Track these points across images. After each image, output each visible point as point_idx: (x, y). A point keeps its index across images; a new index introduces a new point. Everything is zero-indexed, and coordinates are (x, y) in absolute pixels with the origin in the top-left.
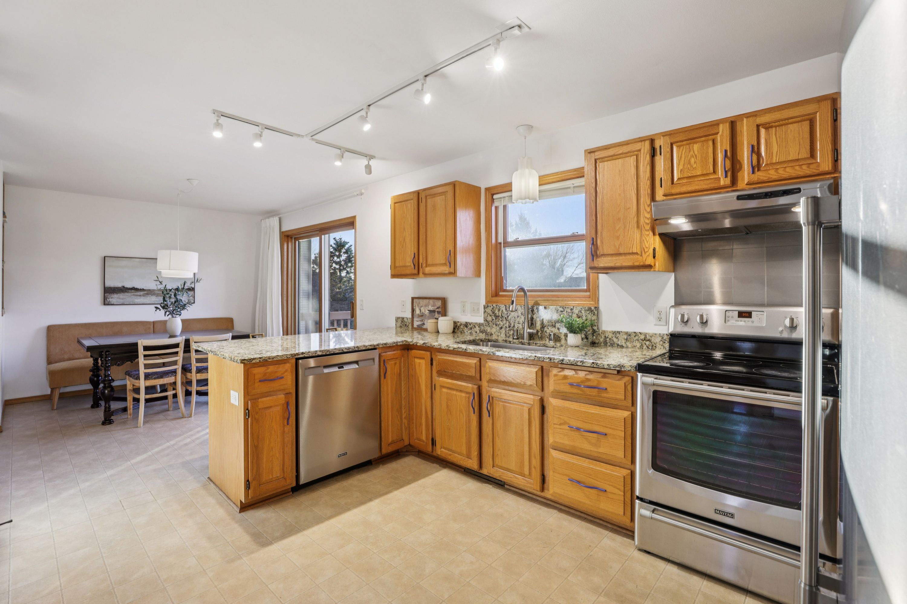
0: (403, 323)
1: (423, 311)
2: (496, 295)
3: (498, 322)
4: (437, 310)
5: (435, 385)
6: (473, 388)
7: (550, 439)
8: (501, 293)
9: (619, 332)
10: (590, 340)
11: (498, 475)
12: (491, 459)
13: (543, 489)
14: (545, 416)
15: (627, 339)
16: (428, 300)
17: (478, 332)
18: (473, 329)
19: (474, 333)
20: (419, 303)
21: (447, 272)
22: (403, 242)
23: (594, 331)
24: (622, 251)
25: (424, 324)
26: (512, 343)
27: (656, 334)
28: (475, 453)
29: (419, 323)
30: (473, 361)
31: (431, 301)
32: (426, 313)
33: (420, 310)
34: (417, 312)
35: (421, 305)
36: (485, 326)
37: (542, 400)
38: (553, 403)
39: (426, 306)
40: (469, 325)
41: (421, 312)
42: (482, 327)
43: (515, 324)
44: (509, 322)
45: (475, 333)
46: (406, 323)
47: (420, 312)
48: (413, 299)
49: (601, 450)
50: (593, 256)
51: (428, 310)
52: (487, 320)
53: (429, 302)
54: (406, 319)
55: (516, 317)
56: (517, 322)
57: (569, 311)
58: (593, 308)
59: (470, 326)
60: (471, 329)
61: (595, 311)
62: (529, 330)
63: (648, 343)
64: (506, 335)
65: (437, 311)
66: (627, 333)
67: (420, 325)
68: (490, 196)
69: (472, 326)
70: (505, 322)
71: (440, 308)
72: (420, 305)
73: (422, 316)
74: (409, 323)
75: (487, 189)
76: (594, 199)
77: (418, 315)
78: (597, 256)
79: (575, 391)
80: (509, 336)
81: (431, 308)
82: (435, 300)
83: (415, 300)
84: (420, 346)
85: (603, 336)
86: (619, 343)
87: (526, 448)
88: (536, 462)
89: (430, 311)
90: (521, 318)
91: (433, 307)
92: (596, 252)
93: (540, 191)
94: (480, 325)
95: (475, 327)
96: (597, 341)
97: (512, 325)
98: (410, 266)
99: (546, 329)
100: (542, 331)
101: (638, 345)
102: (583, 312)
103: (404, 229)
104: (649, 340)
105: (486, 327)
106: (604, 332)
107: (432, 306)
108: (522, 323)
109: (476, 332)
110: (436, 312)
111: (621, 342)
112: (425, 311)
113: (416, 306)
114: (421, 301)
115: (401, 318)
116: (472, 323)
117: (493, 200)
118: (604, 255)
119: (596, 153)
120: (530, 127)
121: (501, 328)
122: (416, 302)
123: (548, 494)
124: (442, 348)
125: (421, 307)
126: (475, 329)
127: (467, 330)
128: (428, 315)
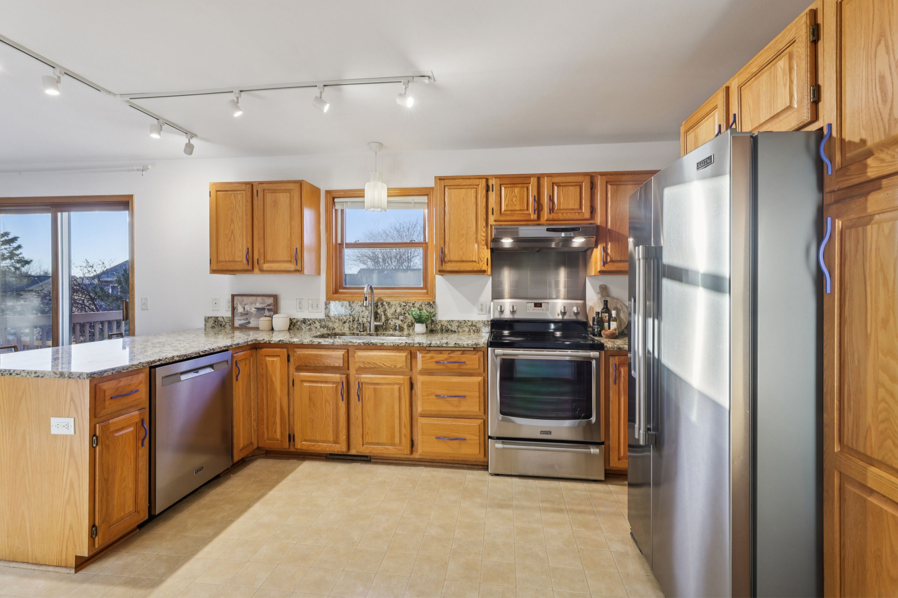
0: (216, 323)
1: (248, 309)
2: (336, 292)
3: (341, 317)
4: (268, 307)
5: (293, 381)
6: (341, 378)
7: (419, 408)
8: (340, 291)
9: (452, 321)
10: (429, 328)
11: (368, 451)
12: (361, 439)
13: (412, 452)
14: (413, 391)
15: (458, 326)
16: (254, 298)
17: (319, 327)
18: (312, 325)
19: (314, 329)
20: (243, 301)
21: (293, 269)
22: (231, 236)
23: (433, 321)
24: (464, 259)
25: (249, 323)
26: (359, 335)
27: (480, 321)
28: (343, 437)
29: (242, 322)
30: (340, 353)
31: (259, 299)
32: (251, 311)
33: (244, 308)
34: (240, 309)
35: (246, 303)
36: (326, 322)
37: (411, 379)
38: (420, 380)
39: (251, 303)
40: (307, 321)
41: (246, 310)
42: (323, 322)
43: (359, 318)
44: (353, 317)
45: (315, 329)
46: (221, 323)
47: (244, 310)
48: (233, 296)
49: (462, 409)
50: (442, 261)
51: (255, 308)
52: (329, 315)
53: (256, 300)
54: (222, 318)
55: (361, 312)
56: (361, 316)
57: (411, 305)
58: (431, 303)
59: (309, 323)
60: (310, 324)
61: (432, 304)
62: (376, 323)
63: (474, 328)
64: (349, 329)
65: (267, 309)
66: (458, 321)
67: (244, 324)
68: (331, 199)
69: (311, 322)
70: (348, 316)
71: (271, 305)
72: (243, 303)
73: (247, 314)
74: (226, 323)
75: (328, 192)
76: (443, 217)
77: (241, 313)
78: (445, 262)
79: (440, 367)
80: (354, 329)
81: (258, 305)
82: (265, 298)
83: (236, 298)
84: (275, 344)
85: (440, 325)
86: (453, 329)
87: (397, 421)
88: (406, 431)
89: (258, 309)
90: (365, 312)
91: (261, 305)
92: (444, 258)
93: (388, 202)
94: (320, 321)
95: (315, 323)
96: (435, 329)
97: (356, 319)
98: (242, 261)
99: (390, 321)
100: (387, 324)
101: (467, 330)
102: (423, 306)
103: (232, 221)
104: (475, 326)
105: (327, 322)
106: (440, 321)
107: (260, 304)
108: (366, 317)
109: (316, 328)
110: (266, 310)
111: (454, 328)
112: (251, 309)
113: (237, 304)
114: (245, 298)
115: (214, 317)
116: (311, 319)
117: (334, 203)
118: (450, 261)
119: (446, 181)
120: (381, 145)
121: (345, 322)
122: (238, 300)
123: (416, 456)
124: (304, 343)
125: (245, 305)
126: (315, 325)
127: (305, 326)
128: (255, 313)
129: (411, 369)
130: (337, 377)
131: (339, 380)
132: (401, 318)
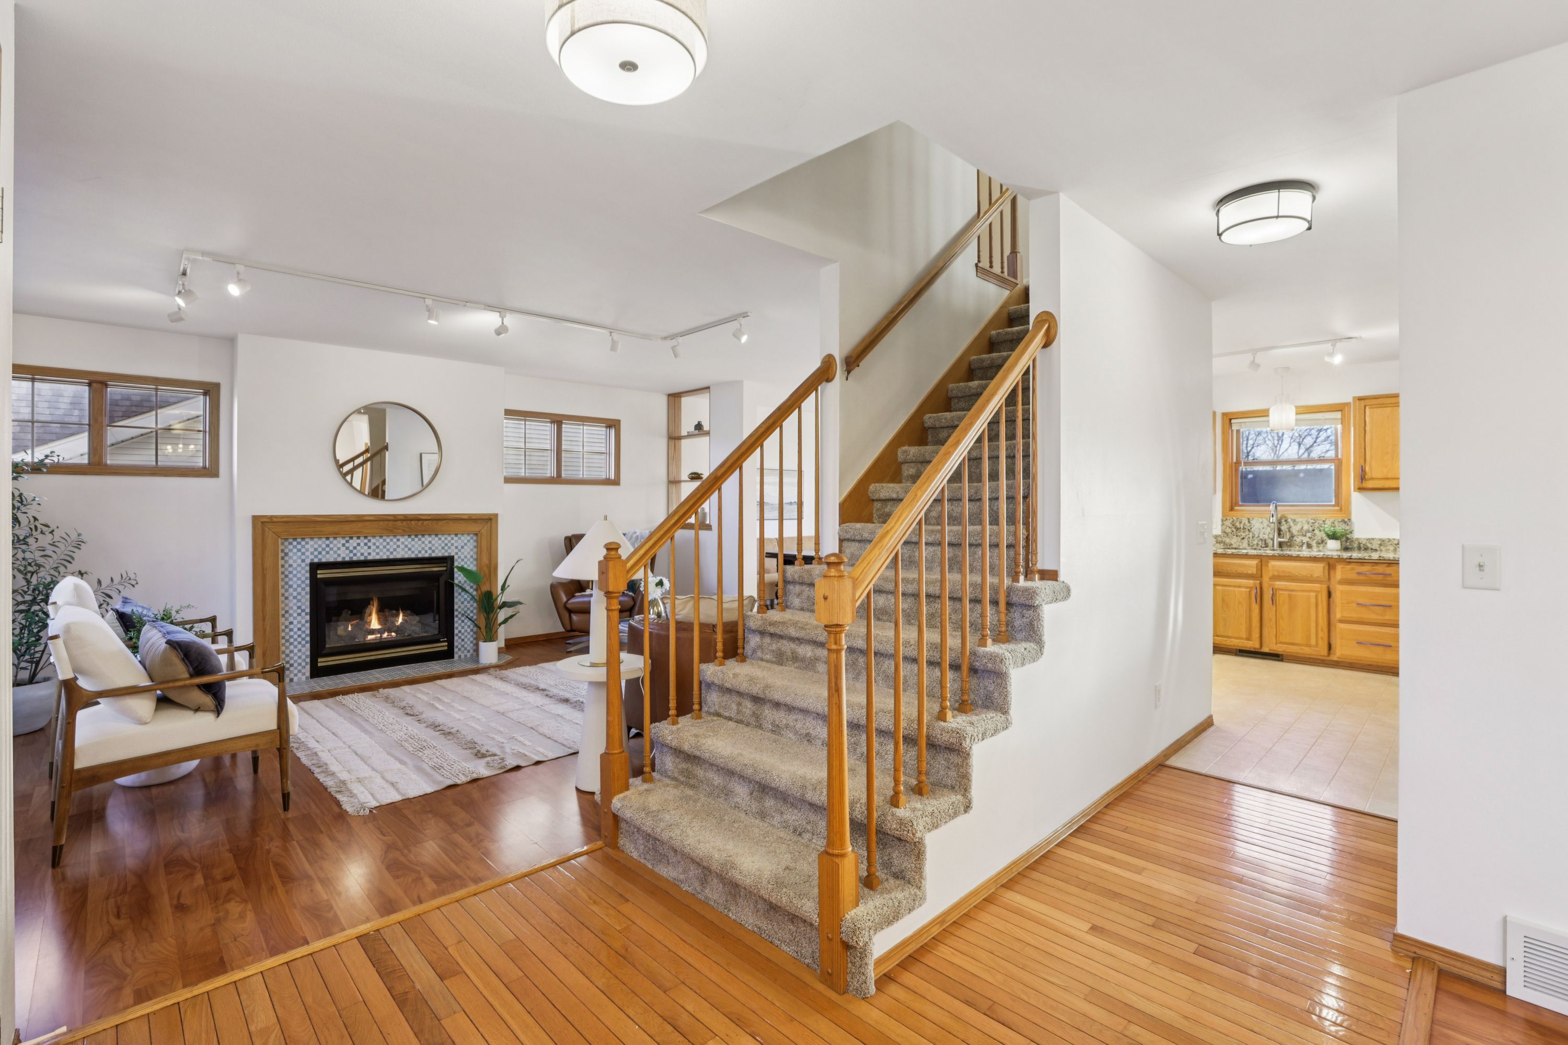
2: (1232, 509)
3: (1239, 534)
6: (1254, 583)
7: (1338, 614)
8: (1236, 508)
9: (1373, 539)
10: (1344, 546)
11: (1281, 650)
12: (1274, 639)
13: (1329, 654)
14: (1331, 599)
15: (1380, 545)
23: (1347, 539)
24: (1389, 476)
28: (1256, 635)
30: (1254, 562)
37: (1329, 588)
38: (1338, 589)
44: (1253, 533)
49: (1387, 617)
50: (1362, 479)
52: (1225, 531)
55: (1261, 528)
56: (1262, 533)
57: (1321, 522)
58: (1346, 520)
61: (1347, 521)
62: (1280, 540)
66: (1380, 539)
68: (1228, 420)
75: (1224, 415)
76: (1363, 436)
78: (1366, 480)
79: (1362, 577)
85: (1357, 543)
86: (1373, 547)
87: (1313, 625)
88: (1323, 634)
92: (1364, 476)
93: (1297, 419)
94: (1216, 537)
96: (1350, 547)
97: (1256, 536)
99: (1295, 538)
100: (1292, 541)
101: (1392, 548)
102: (1336, 523)
105: (1224, 538)
106: (1357, 539)
111: (1375, 546)
117: (1231, 424)
118: (1372, 479)
119: (1367, 401)
120: (1288, 369)
121: (1243, 538)
123: (1334, 658)
129: (1329, 579)
130: (1251, 582)
131: (1252, 585)
132: (1309, 535)
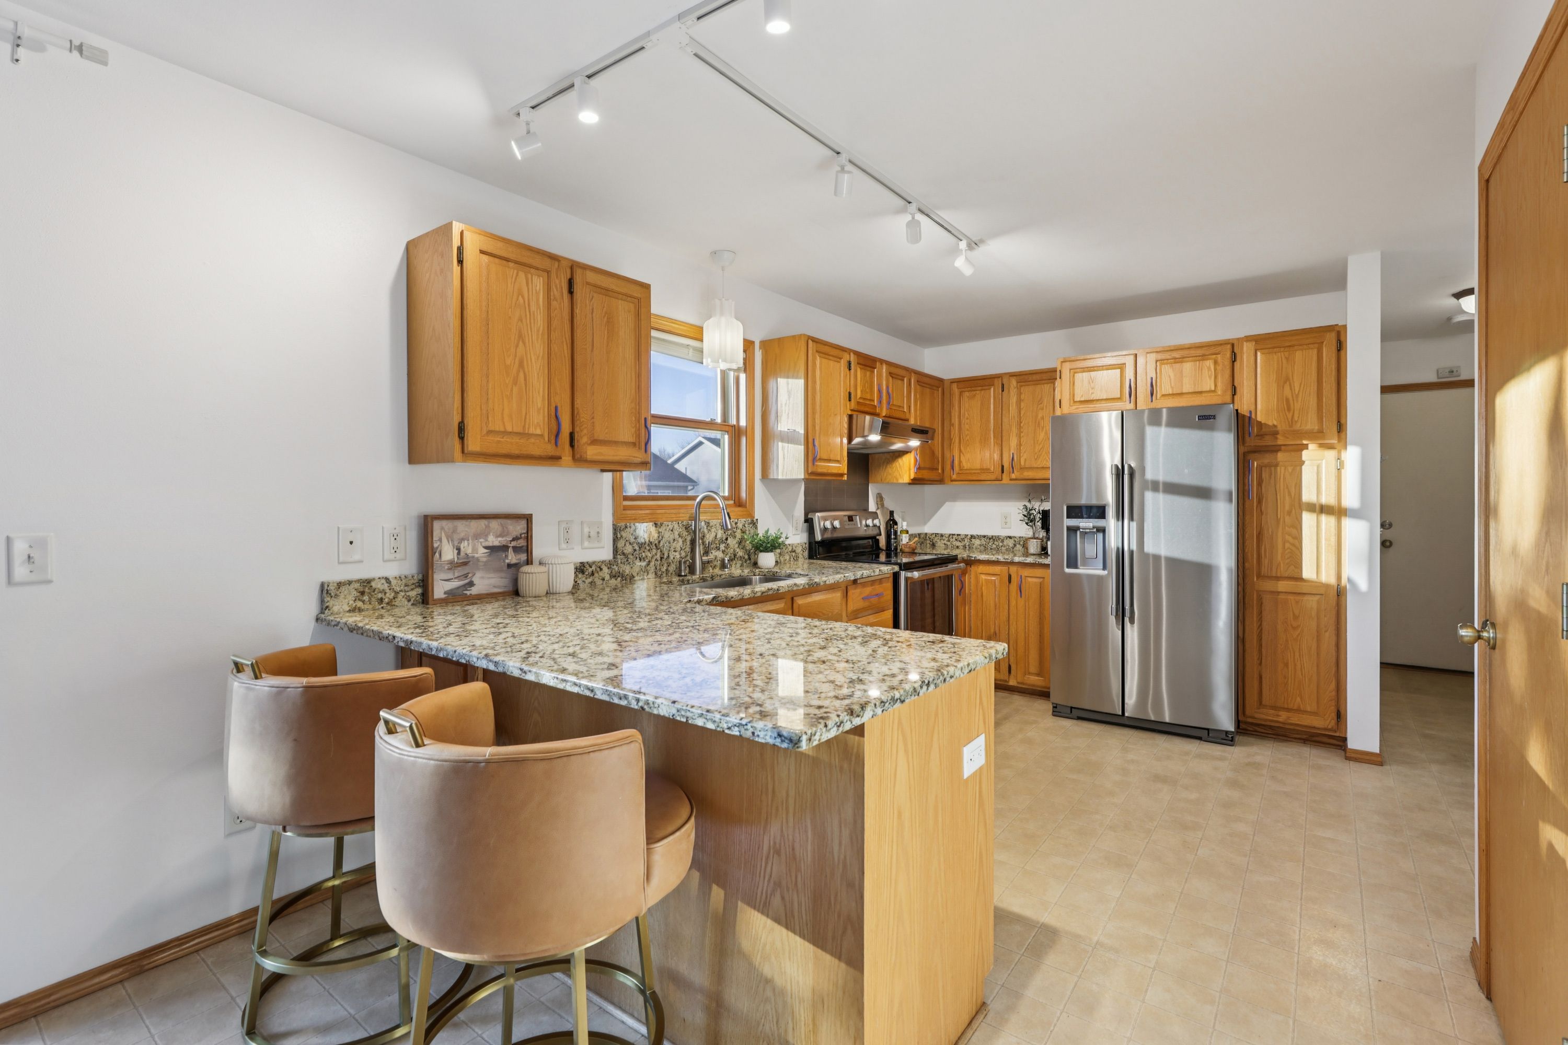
1: (469, 551)
3: (643, 554)
4: (513, 544)
16: (483, 523)
17: (607, 577)
18: (596, 575)
19: (599, 582)
20: (455, 531)
21: (638, 460)
25: (471, 584)
29: (455, 584)
31: (494, 524)
32: (476, 555)
33: (459, 549)
34: (448, 553)
35: (462, 535)
36: (620, 565)
39: (476, 537)
40: (587, 566)
41: (462, 554)
42: (615, 566)
43: (670, 553)
44: (661, 551)
45: (601, 582)
47: (459, 553)
48: (426, 520)
51: (486, 548)
53: (487, 527)
54: (383, 581)
59: (590, 570)
60: (593, 574)
62: (704, 558)
63: (794, 554)
64: (656, 574)
65: (514, 548)
67: (458, 588)
69: (594, 568)
70: (654, 551)
71: (521, 538)
72: (456, 537)
73: (465, 564)
77: (451, 562)
80: (662, 575)
81: (493, 541)
82: (509, 521)
89: (492, 549)
90: (678, 541)
91: (500, 539)
94: (610, 564)
95: (601, 569)
104: (794, 551)
105: (622, 565)
107: (497, 537)
108: (679, 549)
109: (603, 579)
110: (510, 550)
112: (475, 550)
113: (440, 540)
114: (461, 525)
115: (355, 581)
116: (594, 563)
121: (649, 563)
122: (442, 529)
125: (462, 540)
126: (601, 574)
127: (584, 579)
128: (485, 559)
